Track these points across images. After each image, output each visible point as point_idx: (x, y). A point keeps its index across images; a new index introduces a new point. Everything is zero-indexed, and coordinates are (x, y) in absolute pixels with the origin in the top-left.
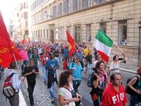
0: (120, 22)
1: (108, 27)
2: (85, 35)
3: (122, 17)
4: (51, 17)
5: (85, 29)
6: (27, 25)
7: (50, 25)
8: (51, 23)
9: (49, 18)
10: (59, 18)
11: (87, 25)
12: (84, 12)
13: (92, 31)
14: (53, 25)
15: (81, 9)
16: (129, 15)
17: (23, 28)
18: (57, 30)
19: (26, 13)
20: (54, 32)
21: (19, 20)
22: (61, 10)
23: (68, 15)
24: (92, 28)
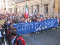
0: (45, 5)
1: (40, 7)
2: (30, 10)
3: (46, 3)
4: (16, 2)
5: (30, 8)
6: (5, 6)
8: (16, 5)
9: (15, 3)
11: (31, 6)
16: (49, 2)
17: (4, 7)
18: (18, 8)
21: (2, 4)
24: (33, 8)
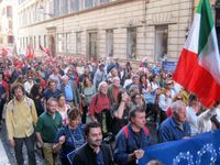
0: (157, 27)
1: (140, 35)
2: (104, 46)
3: (162, 20)
4: (50, 15)
5: (104, 36)
6: (11, 27)
7: (48, 29)
8: (50, 25)
9: (48, 18)
10: (63, 17)
11: (107, 30)
12: (103, 10)
13: (115, 41)
14: (54, 28)
15: (99, 4)
16: (172, 17)
17: (5, 33)
18: (60, 36)
19: (9, 8)
20: (56, 39)
22: (67, 5)
23: (78, 14)
24: (115, 36)
